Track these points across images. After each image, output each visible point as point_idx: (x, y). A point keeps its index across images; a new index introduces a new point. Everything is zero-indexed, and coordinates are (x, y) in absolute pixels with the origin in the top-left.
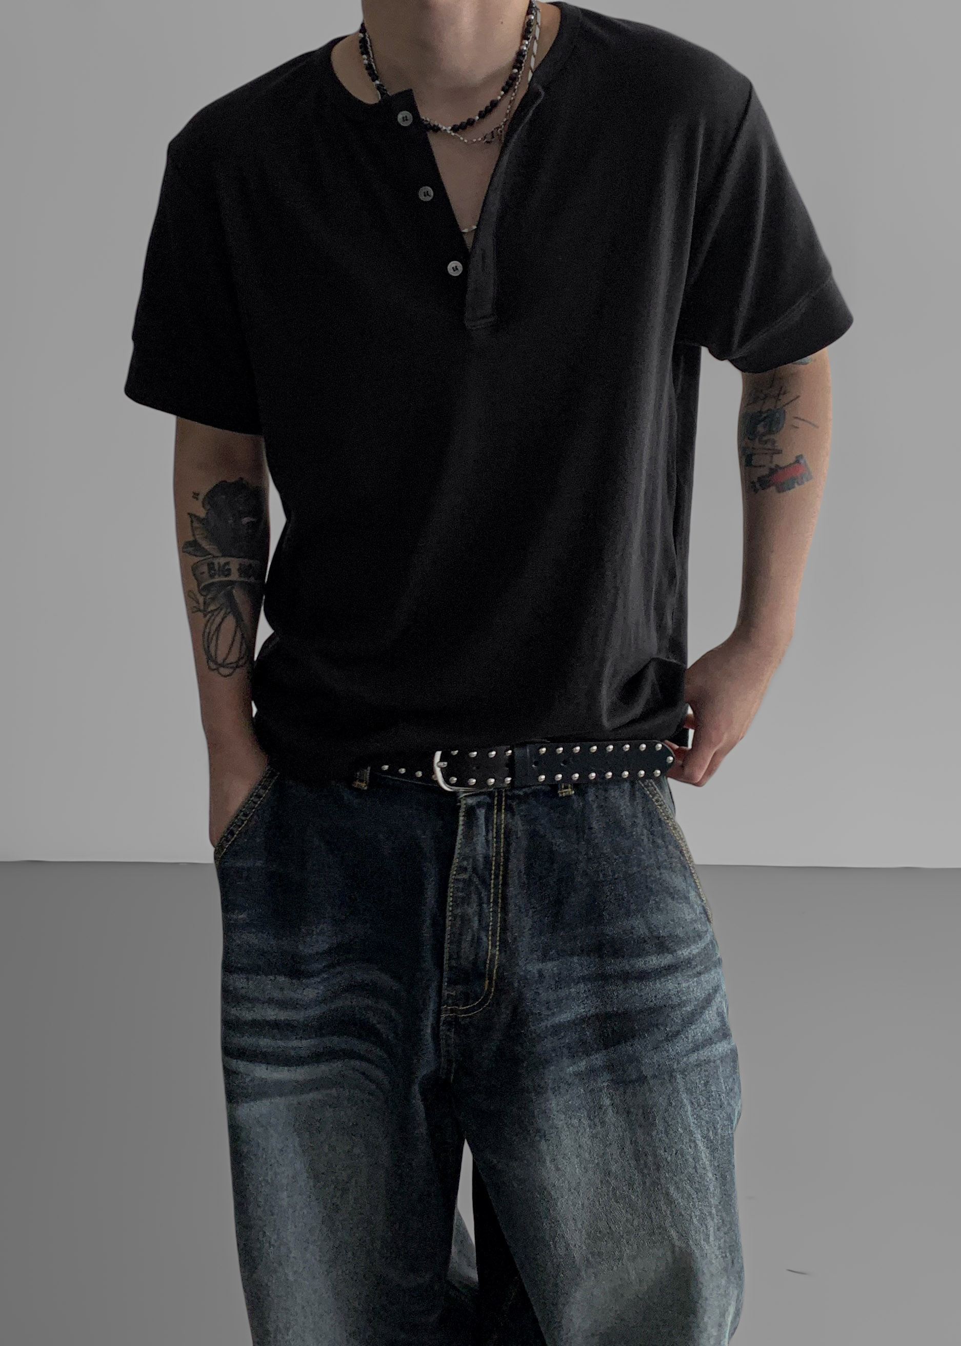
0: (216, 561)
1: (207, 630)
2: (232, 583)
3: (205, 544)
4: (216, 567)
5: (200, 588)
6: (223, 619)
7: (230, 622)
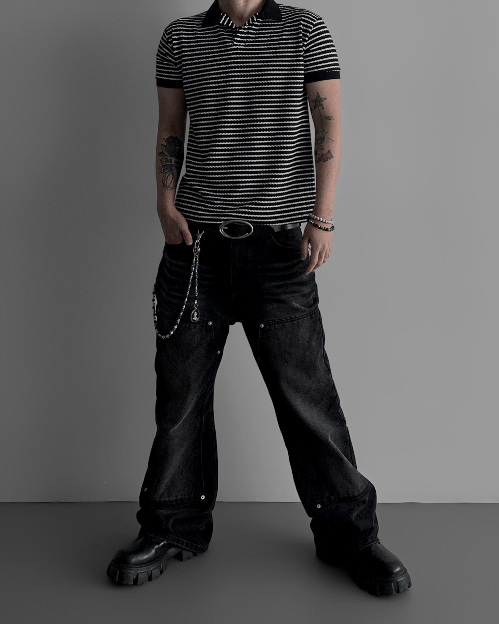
0: (168, 158)
1: (164, 179)
2: (173, 165)
3: (165, 153)
4: (168, 160)
5: (163, 166)
6: (169, 175)
7: (171, 176)
